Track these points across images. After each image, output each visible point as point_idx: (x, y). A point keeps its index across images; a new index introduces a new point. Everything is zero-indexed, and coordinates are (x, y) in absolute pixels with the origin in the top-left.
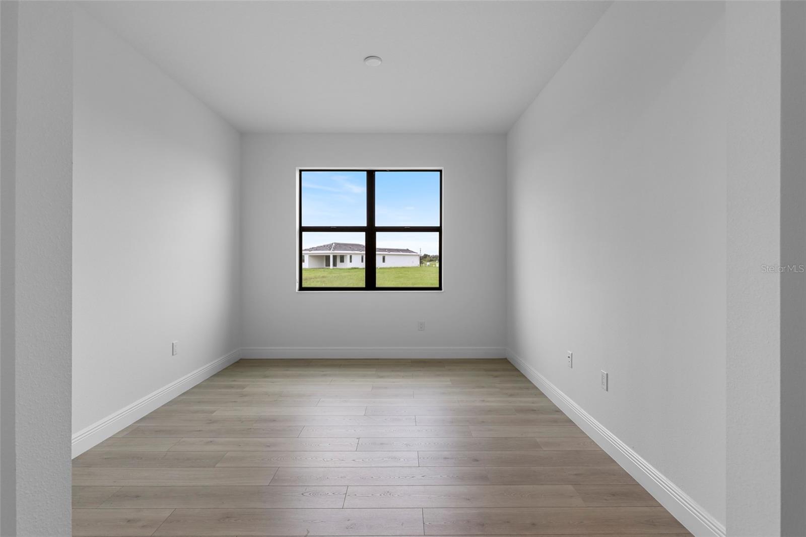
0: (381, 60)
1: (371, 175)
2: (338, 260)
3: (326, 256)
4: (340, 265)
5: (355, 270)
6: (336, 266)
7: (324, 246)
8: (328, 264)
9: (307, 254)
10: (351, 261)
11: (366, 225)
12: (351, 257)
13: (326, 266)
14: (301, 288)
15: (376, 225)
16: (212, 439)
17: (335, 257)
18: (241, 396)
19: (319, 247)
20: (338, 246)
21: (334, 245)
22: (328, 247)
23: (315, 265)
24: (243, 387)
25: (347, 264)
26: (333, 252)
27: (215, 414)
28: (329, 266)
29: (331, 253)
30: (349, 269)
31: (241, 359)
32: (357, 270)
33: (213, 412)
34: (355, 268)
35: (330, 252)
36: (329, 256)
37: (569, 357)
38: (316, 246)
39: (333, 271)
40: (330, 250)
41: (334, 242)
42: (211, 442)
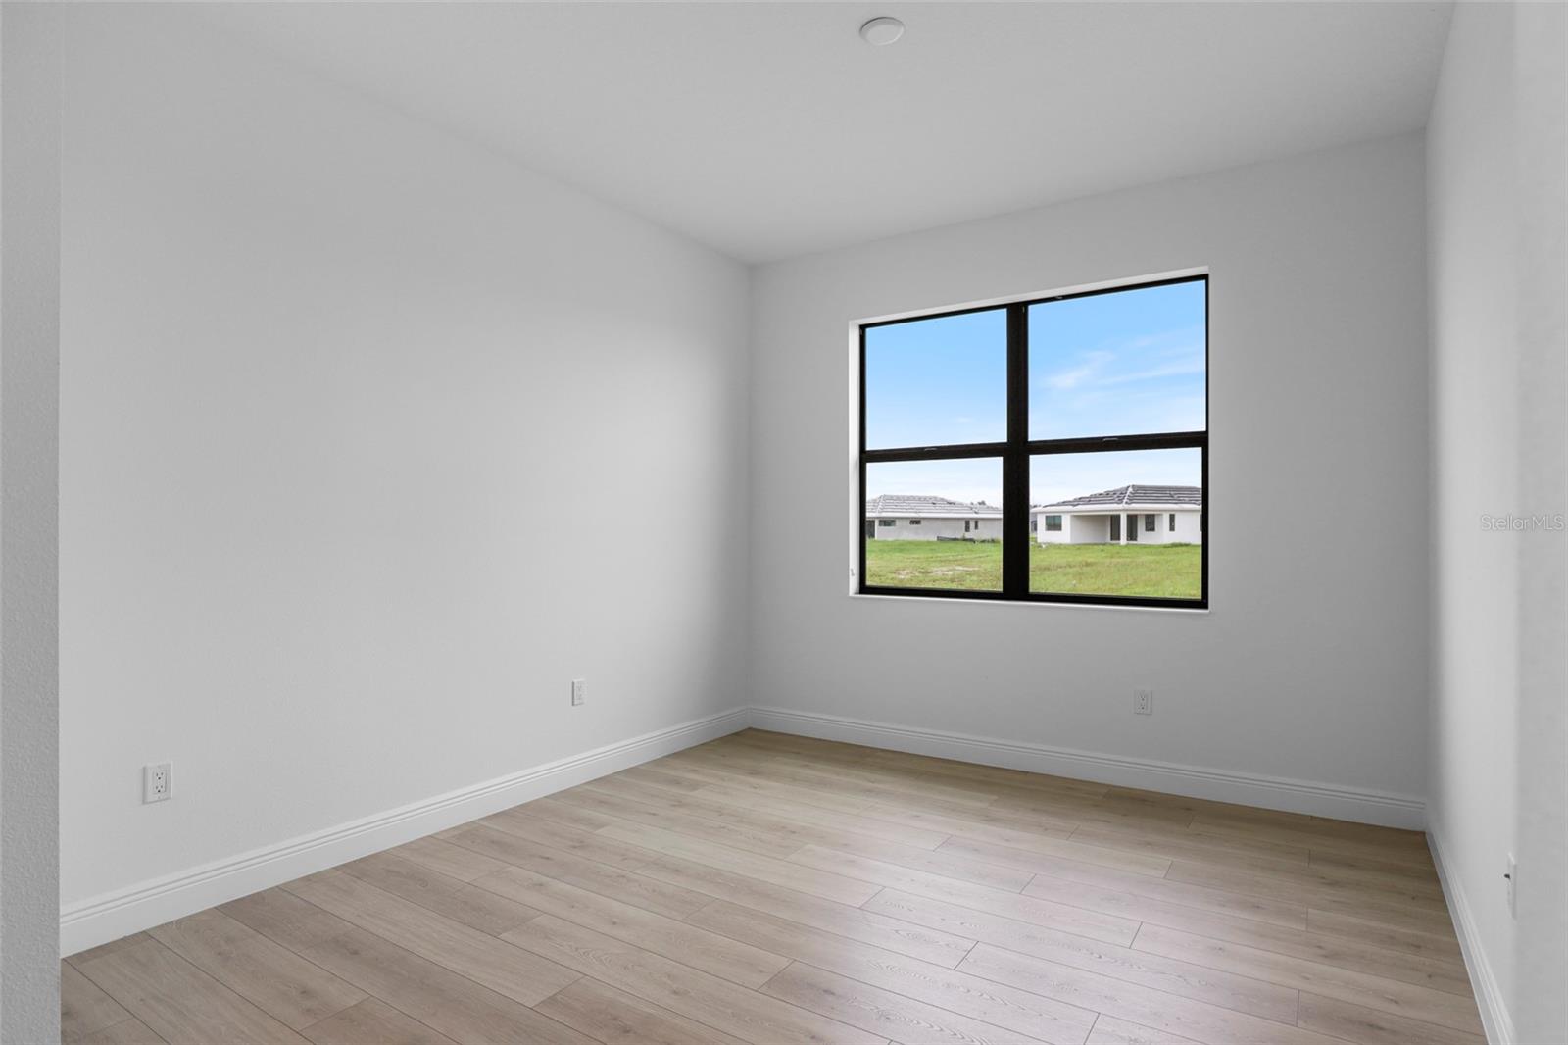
0: (900, 23)
1: (1018, 315)
2: (1141, 525)
3: (1112, 516)
4: (1144, 537)
5: (1180, 548)
6: (1135, 540)
7: (1108, 493)
8: (1116, 536)
9: (1068, 512)
10: (1172, 529)
11: (1005, 439)
12: (1172, 518)
13: (1112, 539)
14: (864, 589)
15: (1031, 438)
16: (544, 880)
17: (1132, 520)
18: (674, 805)
19: (1095, 496)
20: (1141, 493)
21: (1130, 490)
22: (1117, 496)
23: (1086, 536)
24: (694, 786)
25: (1163, 535)
26: (1127, 506)
27: (599, 832)
28: (1119, 539)
29: (1122, 509)
30: (1165, 547)
31: (750, 729)
32: (1184, 548)
33: (601, 826)
34: (1181, 545)
35: (1120, 506)
36: (1118, 517)
37: (1507, 876)
38: (1088, 495)
39: (1126, 550)
40: (1120, 501)
41: (1131, 484)
42: (541, 885)
